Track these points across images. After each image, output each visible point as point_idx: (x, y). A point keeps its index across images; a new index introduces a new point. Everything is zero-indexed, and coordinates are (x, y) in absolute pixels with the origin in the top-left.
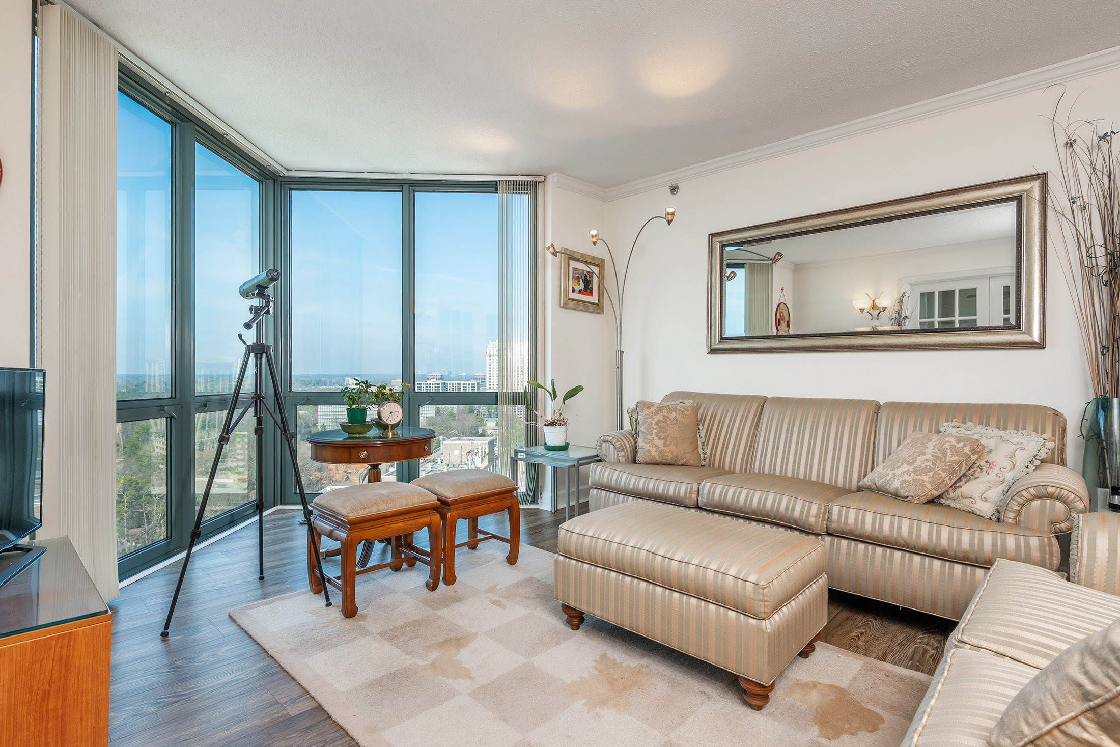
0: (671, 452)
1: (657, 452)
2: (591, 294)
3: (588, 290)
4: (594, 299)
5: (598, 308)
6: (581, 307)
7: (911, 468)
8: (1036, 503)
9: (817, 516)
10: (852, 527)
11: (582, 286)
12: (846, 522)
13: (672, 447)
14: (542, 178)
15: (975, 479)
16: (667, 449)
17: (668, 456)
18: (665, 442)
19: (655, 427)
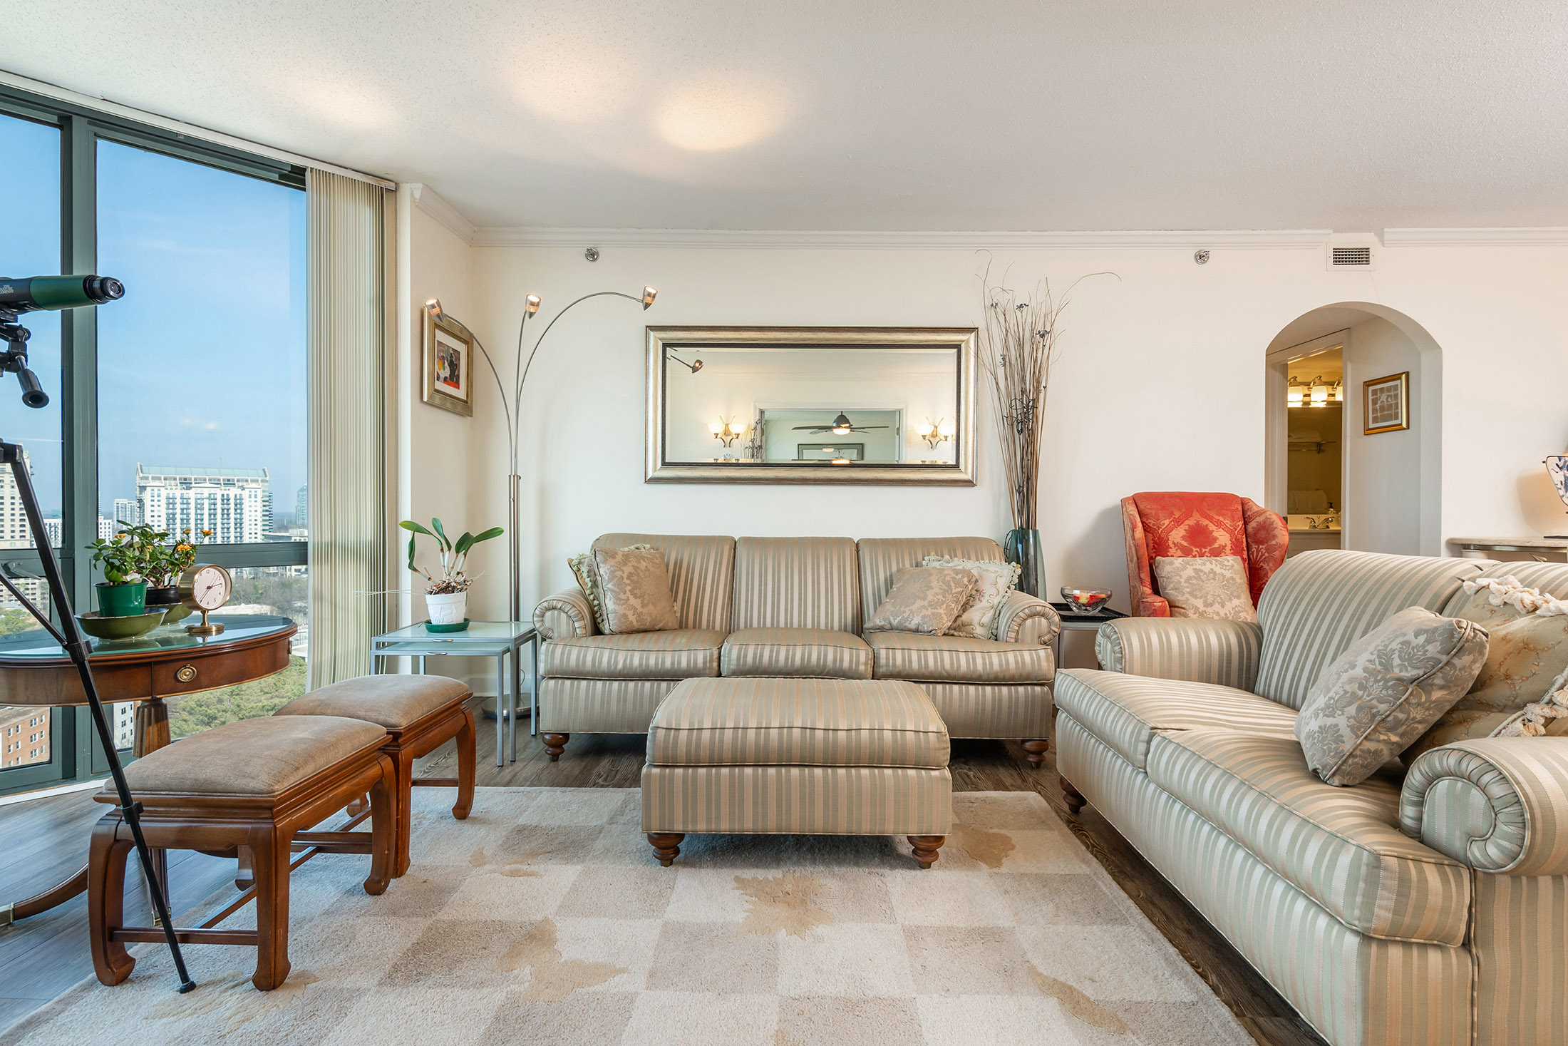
0: (651, 613)
1: (635, 616)
2: (457, 385)
3: (453, 380)
4: (460, 393)
5: (464, 408)
6: (449, 405)
7: (926, 603)
8: (1029, 621)
9: (866, 664)
10: (901, 668)
11: (446, 372)
12: (894, 665)
13: (651, 607)
14: (391, 186)
15: (971, 607)
16: (645, 611)
17: (646, 619)
18: (643, 601)
19: (628, 582)
